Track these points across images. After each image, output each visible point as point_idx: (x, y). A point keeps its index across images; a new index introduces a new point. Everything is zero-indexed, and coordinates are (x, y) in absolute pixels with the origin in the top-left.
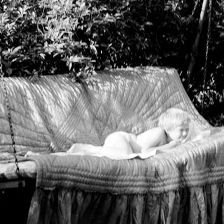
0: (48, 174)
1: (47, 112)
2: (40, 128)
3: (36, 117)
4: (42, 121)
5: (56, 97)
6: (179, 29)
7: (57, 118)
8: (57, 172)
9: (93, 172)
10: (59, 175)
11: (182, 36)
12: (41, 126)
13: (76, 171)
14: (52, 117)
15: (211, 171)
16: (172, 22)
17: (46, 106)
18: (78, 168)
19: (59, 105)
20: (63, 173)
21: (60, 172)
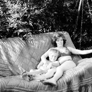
0: (5, 89)
1: (9, 55)
2: (6, 63)
3: (4, 58)
4: (7, 59)
5: (13, 48)
6: (69, 14)
7: (14, 58)
8: (9, 88)
9: (26, 88)
10: (10, 89)
11: (70, 18)
12: (6, 62)
13: (18, 88)
14: (12, 57)
15: (82, 81)
16: (66, 11)
17: (9, 52)
18: (19, 86)
19: (15, 52)
20: (12, 88)
21: (10, 88)
